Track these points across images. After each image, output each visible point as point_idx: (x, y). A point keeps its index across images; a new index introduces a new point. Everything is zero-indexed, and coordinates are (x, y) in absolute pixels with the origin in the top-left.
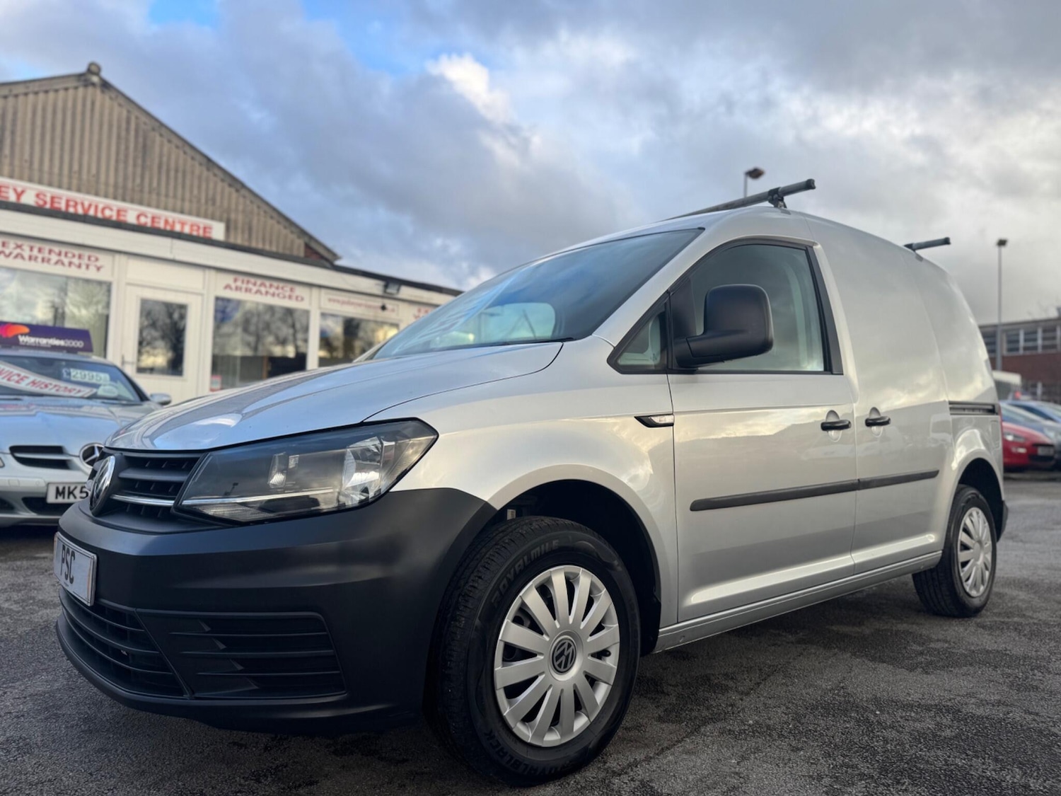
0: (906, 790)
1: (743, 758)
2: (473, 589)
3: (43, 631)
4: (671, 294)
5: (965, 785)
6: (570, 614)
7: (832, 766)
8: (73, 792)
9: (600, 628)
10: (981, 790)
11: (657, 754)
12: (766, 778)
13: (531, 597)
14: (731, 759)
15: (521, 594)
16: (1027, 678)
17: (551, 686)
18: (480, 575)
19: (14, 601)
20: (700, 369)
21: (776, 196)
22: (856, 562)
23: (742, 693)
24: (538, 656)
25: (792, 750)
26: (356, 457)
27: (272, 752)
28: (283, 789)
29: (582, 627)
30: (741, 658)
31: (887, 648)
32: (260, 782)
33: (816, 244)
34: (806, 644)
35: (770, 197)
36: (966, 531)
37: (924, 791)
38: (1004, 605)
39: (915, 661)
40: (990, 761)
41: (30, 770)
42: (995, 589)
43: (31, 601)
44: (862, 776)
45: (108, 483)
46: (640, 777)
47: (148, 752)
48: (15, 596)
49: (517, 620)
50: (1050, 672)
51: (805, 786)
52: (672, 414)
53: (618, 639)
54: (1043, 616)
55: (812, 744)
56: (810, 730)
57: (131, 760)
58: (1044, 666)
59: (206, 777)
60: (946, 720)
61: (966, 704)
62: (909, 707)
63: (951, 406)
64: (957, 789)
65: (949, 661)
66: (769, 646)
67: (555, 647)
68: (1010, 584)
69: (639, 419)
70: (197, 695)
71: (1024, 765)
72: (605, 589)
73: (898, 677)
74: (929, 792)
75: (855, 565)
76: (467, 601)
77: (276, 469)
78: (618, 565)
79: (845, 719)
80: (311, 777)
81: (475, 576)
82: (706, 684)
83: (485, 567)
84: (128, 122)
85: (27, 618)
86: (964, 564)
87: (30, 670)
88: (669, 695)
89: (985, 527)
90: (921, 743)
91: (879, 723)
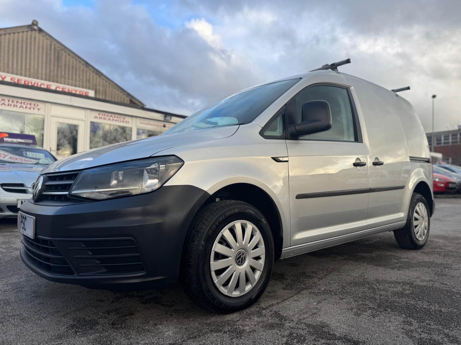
0: (389, 313)
1: (319, 302)
2: (200, 229)
3: (16, 259)
4: (287, 105)
5: (415, 311)
6: (243, 241)
7: (357, 305)
8: (28, 319)
9: (256, 247)
10: (421, 313)
11: (282, 302)
12: (329, 309)
13: (226, 232)
14: (314, 303)
15: (222, 231)
16: (442, 271)
17: (235, 271)
18: (204, 223)
19: (4, 248)
20: (300, 138)
21: (334, 66)
22: (369, 224)
23: (319, 279)
24: (229, 258)
25: (340, 299)
26: (148, 173)
27: (115, 303)
28: (120, 316)
29: (248, 246)
30: (319, 265)
31: (382, 261)
32: (110, 314)
33: (351, 87)
34: (347, 260)
35: (331, 67)
36: (417, 212)
37: (396, 313)
38: (433, 245)
39: (394, 266)
40: (425, 302)
41: (9, 311)
42: (429, 239)
43: (11, 248)
44: (370, 308)
45: (40, 188)
46: (274, 310)
47: (61, 304)
48: (4, 246)
49: (220, 242)
50: (452, 269)
51: (345, 312)
52: (288, 157)
53: (264, 252)
54: (450, 249)
55: (349, 297)
56: (348, 292)
57: (54, 307)
58: (450, 267)
59: (86, 312)
60: (407, 287)
61: (416, 281)
62: (392, 283)
63: (410, 158)
64: (411, 313)
65: (409, 266)
66: (332, 261)
67: (237, 255)
68: (436, 237)
69: (273, 158)
70: (80, 274)
71: (440, 303)
72: (259, 231)
73: (387, 272)
74: (399, 313)
75: (368, 225)
76: (198, 234)
77: (114, 179)
78: (264, 221)
79: (363, 287)
80: (132, 312)
81: (202, 224)
82: (304, 275)
83: (206, 220)
84: (51, 46)
85: (9, 255)
86: (416, 226)
87: (10, 274)
88: (287, 280)
89: (425, 211)
90: (396, 296)
91: (378, 289)
